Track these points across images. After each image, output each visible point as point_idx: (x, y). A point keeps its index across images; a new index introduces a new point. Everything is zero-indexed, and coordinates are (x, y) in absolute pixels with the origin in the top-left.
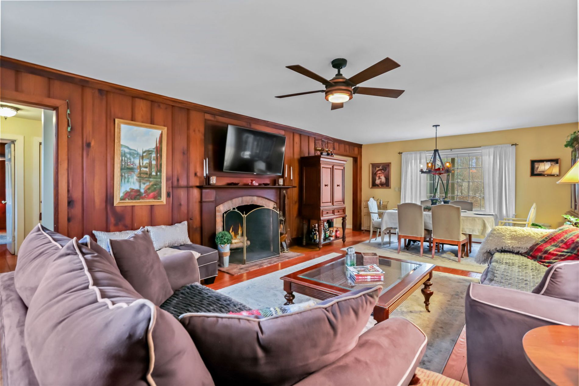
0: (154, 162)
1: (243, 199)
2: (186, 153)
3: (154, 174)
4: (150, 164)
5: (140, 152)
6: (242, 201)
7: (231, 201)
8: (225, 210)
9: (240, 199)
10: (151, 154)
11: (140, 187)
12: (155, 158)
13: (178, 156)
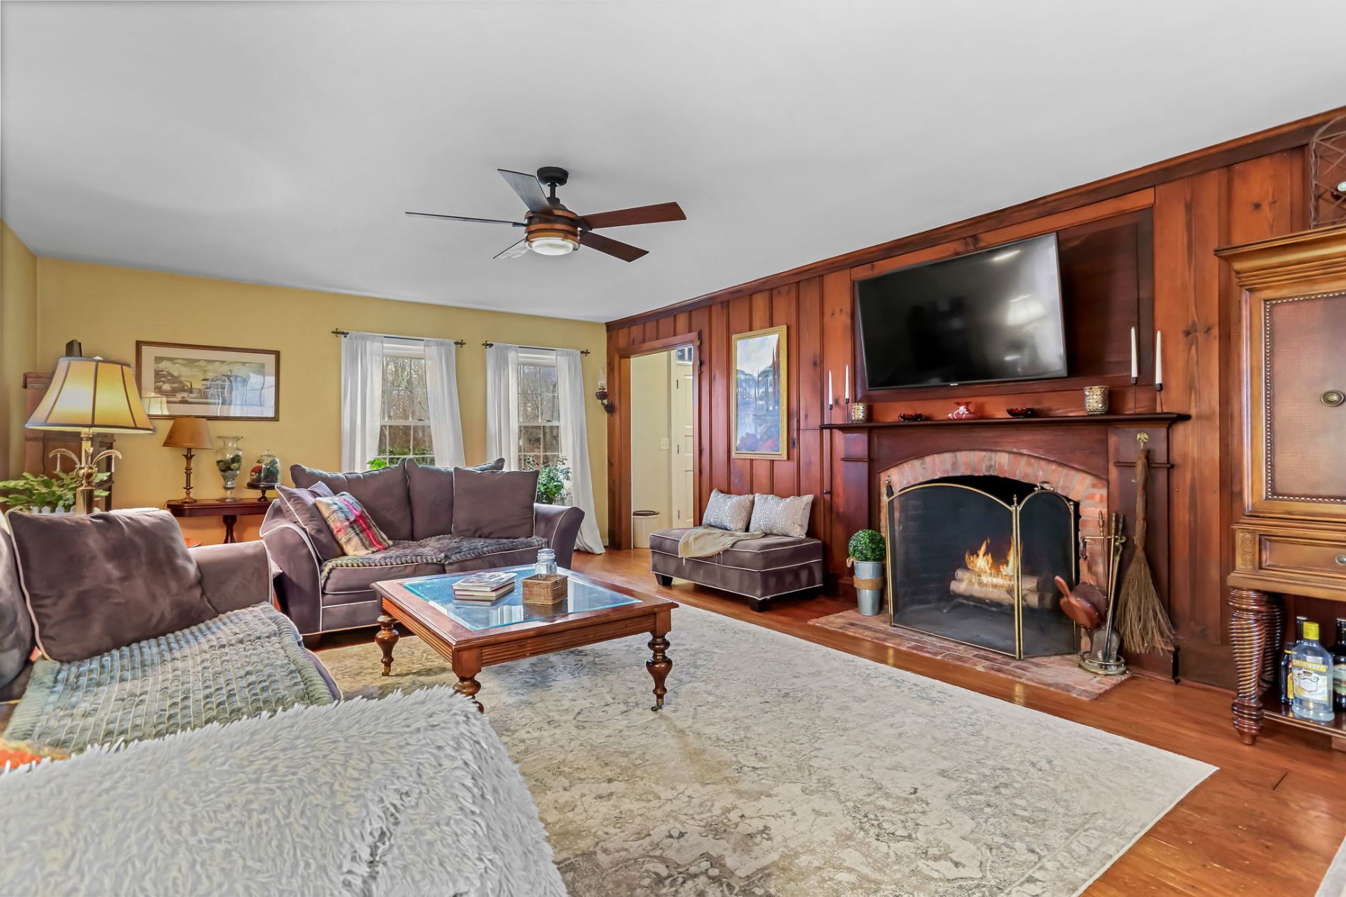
0: (771, 390)
1: (956, 456)
2: (819, 365)
3: (771, 408)
4: (766, 392)
5: (756, 375)
6: (954, 464)
7: (920, 462)
8: (905, 482)
9: (948, 457)
10: (767, 376)
11: (756, 430)
12: (772, 382)
13: (806, 372)
